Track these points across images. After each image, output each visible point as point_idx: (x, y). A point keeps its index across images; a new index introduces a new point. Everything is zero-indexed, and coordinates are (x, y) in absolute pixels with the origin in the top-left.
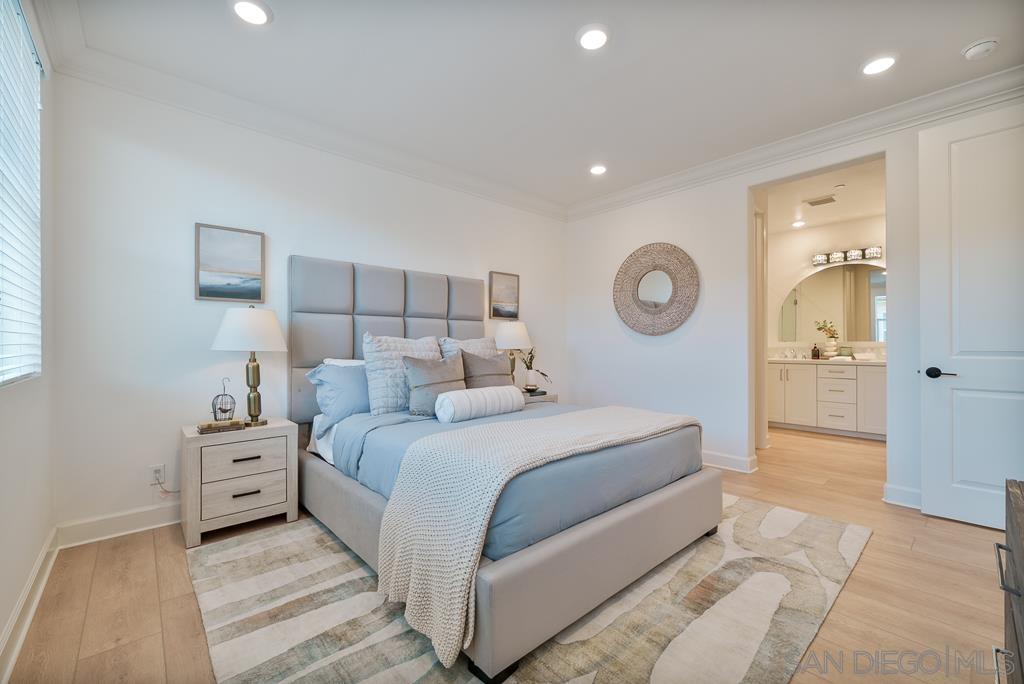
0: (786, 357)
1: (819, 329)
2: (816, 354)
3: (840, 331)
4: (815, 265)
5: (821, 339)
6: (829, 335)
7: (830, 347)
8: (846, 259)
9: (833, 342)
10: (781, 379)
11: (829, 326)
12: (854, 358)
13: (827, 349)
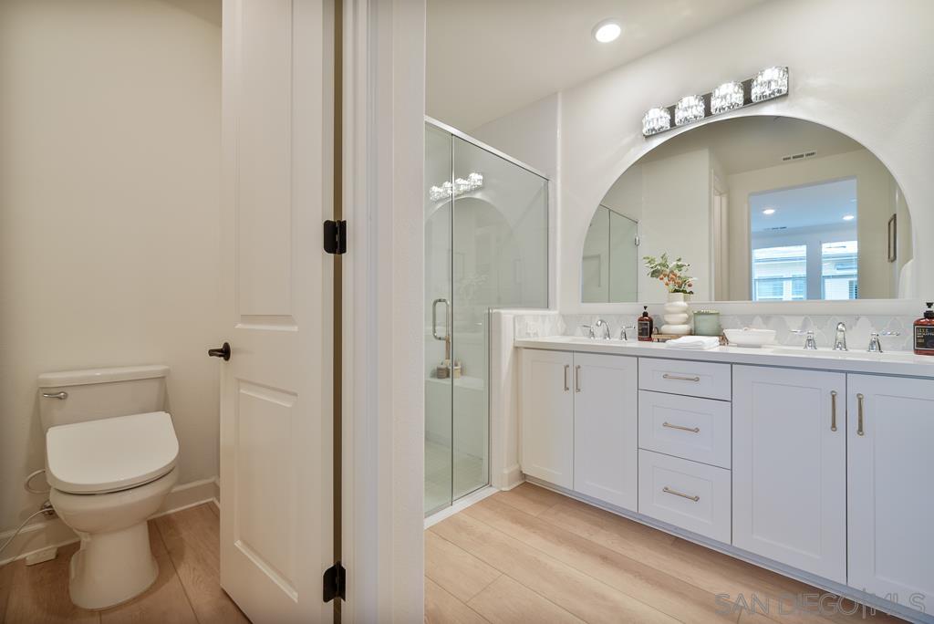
0: (592, 334)
1: (655, 273)
2: (647, 328)
3: (701, 276)
4: (647, 137)
5: (655, 295)
6: (672, 286)
7: (674, 313)
8: (708, 113)
9: (680, 302)
10: (567, 389)
11: (672, 264)
12: (724, 340)
13: (668, 318)
